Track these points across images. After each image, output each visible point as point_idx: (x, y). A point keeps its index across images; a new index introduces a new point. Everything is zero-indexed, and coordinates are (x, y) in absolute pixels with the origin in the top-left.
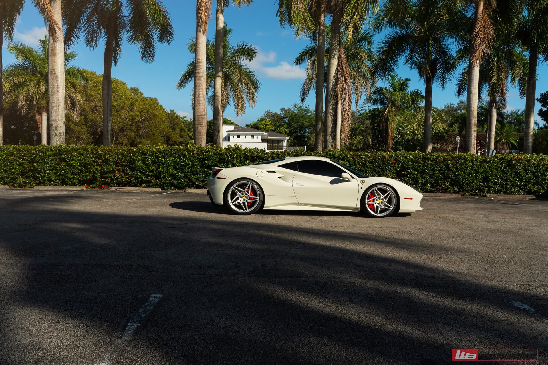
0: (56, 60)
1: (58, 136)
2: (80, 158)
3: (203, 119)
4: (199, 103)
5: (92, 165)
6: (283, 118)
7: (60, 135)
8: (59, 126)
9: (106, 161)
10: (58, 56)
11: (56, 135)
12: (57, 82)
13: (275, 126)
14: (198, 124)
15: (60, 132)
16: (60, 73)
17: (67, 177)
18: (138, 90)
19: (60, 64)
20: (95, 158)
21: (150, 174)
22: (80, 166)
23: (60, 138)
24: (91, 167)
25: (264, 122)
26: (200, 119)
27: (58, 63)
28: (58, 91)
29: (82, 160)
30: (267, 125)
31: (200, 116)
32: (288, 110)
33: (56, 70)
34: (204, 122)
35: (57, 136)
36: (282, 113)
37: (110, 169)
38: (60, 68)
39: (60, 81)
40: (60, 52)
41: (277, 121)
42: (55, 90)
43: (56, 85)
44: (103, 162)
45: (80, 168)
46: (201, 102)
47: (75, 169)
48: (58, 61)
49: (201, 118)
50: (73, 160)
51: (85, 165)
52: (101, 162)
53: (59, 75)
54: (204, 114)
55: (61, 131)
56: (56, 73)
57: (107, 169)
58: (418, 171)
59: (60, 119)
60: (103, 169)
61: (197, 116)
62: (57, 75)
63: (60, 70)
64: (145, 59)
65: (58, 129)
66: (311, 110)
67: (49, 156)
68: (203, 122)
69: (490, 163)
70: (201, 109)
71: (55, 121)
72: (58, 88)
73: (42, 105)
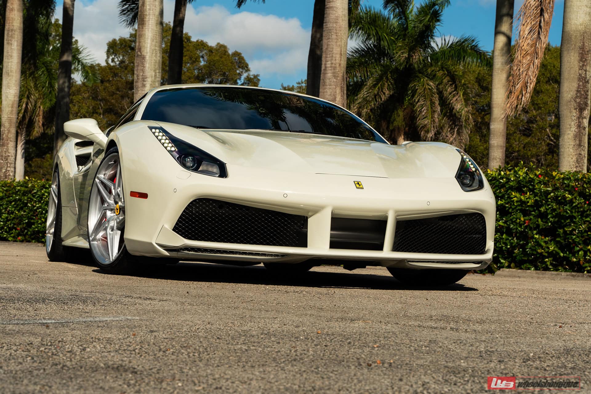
0: (144, 33)
10: (147, 25)
12: (142, 70)
16: (148, 54)
19: (150, 37)
27: (147, 37)
33: (142, 50)
38: (149, 45)
39: (149, 68)
40: (151, 17)
42: (140, 84)
43: (141, 74)
48: (147, 34)
53: (147, 58)
56: (143, 54)
62: (144, 58)
63: (148, 49)
72: (144, 79)
73: (395, 124)
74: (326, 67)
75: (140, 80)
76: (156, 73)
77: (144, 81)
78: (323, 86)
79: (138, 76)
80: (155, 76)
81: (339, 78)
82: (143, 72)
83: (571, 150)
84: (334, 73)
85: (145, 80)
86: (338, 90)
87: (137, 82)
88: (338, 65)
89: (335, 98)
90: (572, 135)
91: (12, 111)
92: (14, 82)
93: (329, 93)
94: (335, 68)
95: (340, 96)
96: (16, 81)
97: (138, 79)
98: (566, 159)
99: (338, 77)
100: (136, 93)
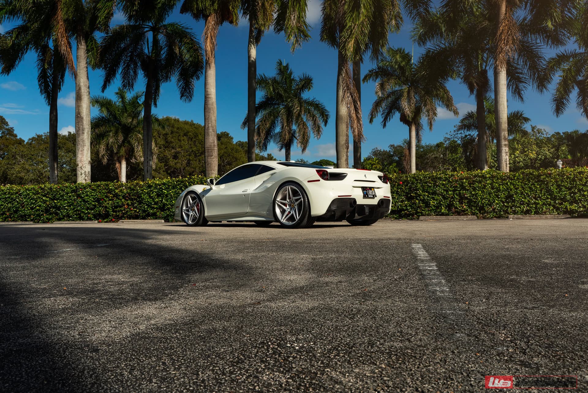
1: (83, 175)
2: (93, 194)
4: (208, 135)
5: (104, 200)
6: (392, 156)
7: (85, 174)
8: (84, 166)
9: (116, 195)
10: (83, 101)
11: (81, 175)
13: (383, 164)
14: (208, 156)
15: (85, 171)
17: (83, 212)
18: (228, 134)
20: (107, 193)
21: (155, 206)
22: (93, 201)
23: (86, 177)
24: (103, 202)
25: (370, 161)
26: (209, 151)
27: (83, 107)
28: (83, 133)
29: (95, 196)
30: (374, 164)
32: (398, 146)
33: (81, 114)
34: (213, 153)
36: (391, 150)
37: (120, 203)
38: (85, 111)
39: (85, 124)
40: (85, 96)
41: (385, 160)
42: (80, 132)
43: (82, 127)
44: (114, 196)
45: (93, 203)
46: (210, 134)
47: (88, 204)
48: (83, 105)
49: (211, 149)
50: (87, 195)
51: (98, 200)
52: (111, 197)
53: (85, 118)
54: (213, 146)
56: (82, 116)
57: (117, 203)
58: (429, 192)
59: (85, 159)
60: (114, 204)
61: (208, 147)
62: (82, 118)
63: (85, 113)
64: (184, 98)
65: (84, 168)
66: (423, 145)
67: (67, 193)
69: (514, 179)
70: (210, 141)
71: (81, 161)
72: (83, 130)
73: (121, 154)
74: (208, 127)
84: (213, 129)
94: (213, 127)
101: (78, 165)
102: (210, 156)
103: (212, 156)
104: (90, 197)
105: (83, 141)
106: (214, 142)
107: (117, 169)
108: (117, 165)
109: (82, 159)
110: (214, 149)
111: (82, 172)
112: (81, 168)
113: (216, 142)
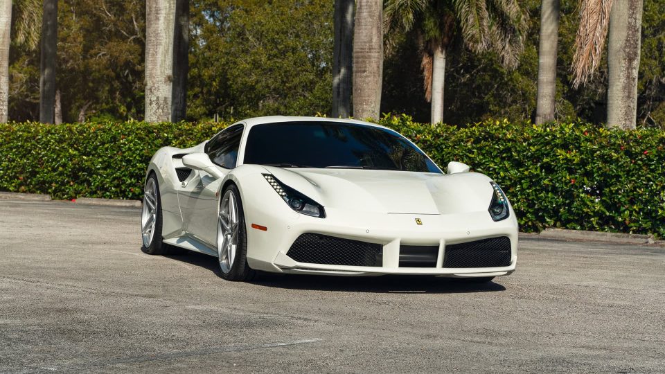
3: (367, 61)
8: (156, 86)
11: (151, 104)
14: (357, 72)
15: (158, 98)
17: (125, 182)
23: (158, 108)
26: (360, 60)
28: (157, 19)
31: (360, 54)
34: (368, 65)
35: (152, 106)
42: (152, 17)
43: (154, 6)
46: (363, 22)
49: (362, 57)
54: (370, 49)
55: (160, 96)
59: (159, 72)
61: (358, 52)
65: (155, 92)
68: (366, 67)
70: (363, 38)
71: (151, 76)
73: (432, 34)
74: (361, 6)
75: (153, 12)
76: (170, 4)
77: (157, 14)
78: (359, 26)
79: (150, 8)
80: (170, 7)
81: (375, 18)
82: (157, 4)
83: (620, 102)
84: (370, 12)
85: (159, 12)
86: (374, 31)
87: (149, 14)
88: (374, 4)
89: (372, 39)
90: (621, 86)
91: (3, 42)
92: (5, 9)
93: (364, 34)
94: (370, 7)
95: (376, 37)
96: (7, 8)
97: (150, 11)
98: (615, 111)
99: (374, 16)
100: (149, 28)
101: (146, 85)
102: (360, 72)
103: (364, 71)
104: (134, 153)
105: (157, 35)
106: (371, 41)
107: (423, 71)
108: (425, 61)
109: (154, 71)
110: (370, 57)
111: (152, 99)
112: (151, 90)
113: (375, 39)
